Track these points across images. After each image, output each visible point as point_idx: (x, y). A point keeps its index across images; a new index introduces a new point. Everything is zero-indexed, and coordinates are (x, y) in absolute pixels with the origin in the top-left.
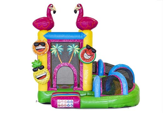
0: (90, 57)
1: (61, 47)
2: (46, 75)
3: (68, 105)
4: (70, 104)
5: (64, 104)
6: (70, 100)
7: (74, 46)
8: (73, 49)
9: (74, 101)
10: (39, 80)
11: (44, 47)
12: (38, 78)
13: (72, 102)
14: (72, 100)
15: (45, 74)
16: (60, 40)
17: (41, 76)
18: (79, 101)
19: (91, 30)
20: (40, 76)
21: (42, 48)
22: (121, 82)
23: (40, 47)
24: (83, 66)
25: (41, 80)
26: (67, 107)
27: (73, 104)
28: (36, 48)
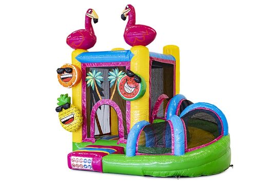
0: (133, 90)
1: (100, 75)
2: (73, 118)
3: (85, 165)
4: (87, 164)
5: (79, 163)
6: (87, 159)
7: (117, 73)
8: (117, 78)
9: (93, 160)
10: (65, 126)
11: (71, 76)
12: (64, 123)
13: (89, 161)
14: (91, 159)
15: (72, 116)
16: (99, 63)
17: (67, 118)
18: (99, 160)
19: (147, 46)
20: (65, 119)
21: (68, 76)
22: (173, 133)
23: (66, 75)
24: (130, 105)
25: (68, 125)
26: (84, 168)
27: (91, 164)
28: (62, 77)
